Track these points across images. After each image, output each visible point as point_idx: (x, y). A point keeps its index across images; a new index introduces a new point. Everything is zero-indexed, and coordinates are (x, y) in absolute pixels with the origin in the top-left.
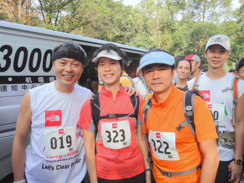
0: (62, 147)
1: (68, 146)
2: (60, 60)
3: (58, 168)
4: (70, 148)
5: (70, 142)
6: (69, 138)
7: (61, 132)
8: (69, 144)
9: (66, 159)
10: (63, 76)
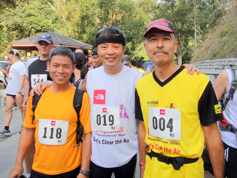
0: (105, 124)
1: (110, 125)
2: (103, 45)
3: (103, 143)
4: (112, 126)
5: (113, 121)
6: (111, 117)
7: (104, 110)
8: (111, 123)
9: (110, 136)
10: (106, 59)
